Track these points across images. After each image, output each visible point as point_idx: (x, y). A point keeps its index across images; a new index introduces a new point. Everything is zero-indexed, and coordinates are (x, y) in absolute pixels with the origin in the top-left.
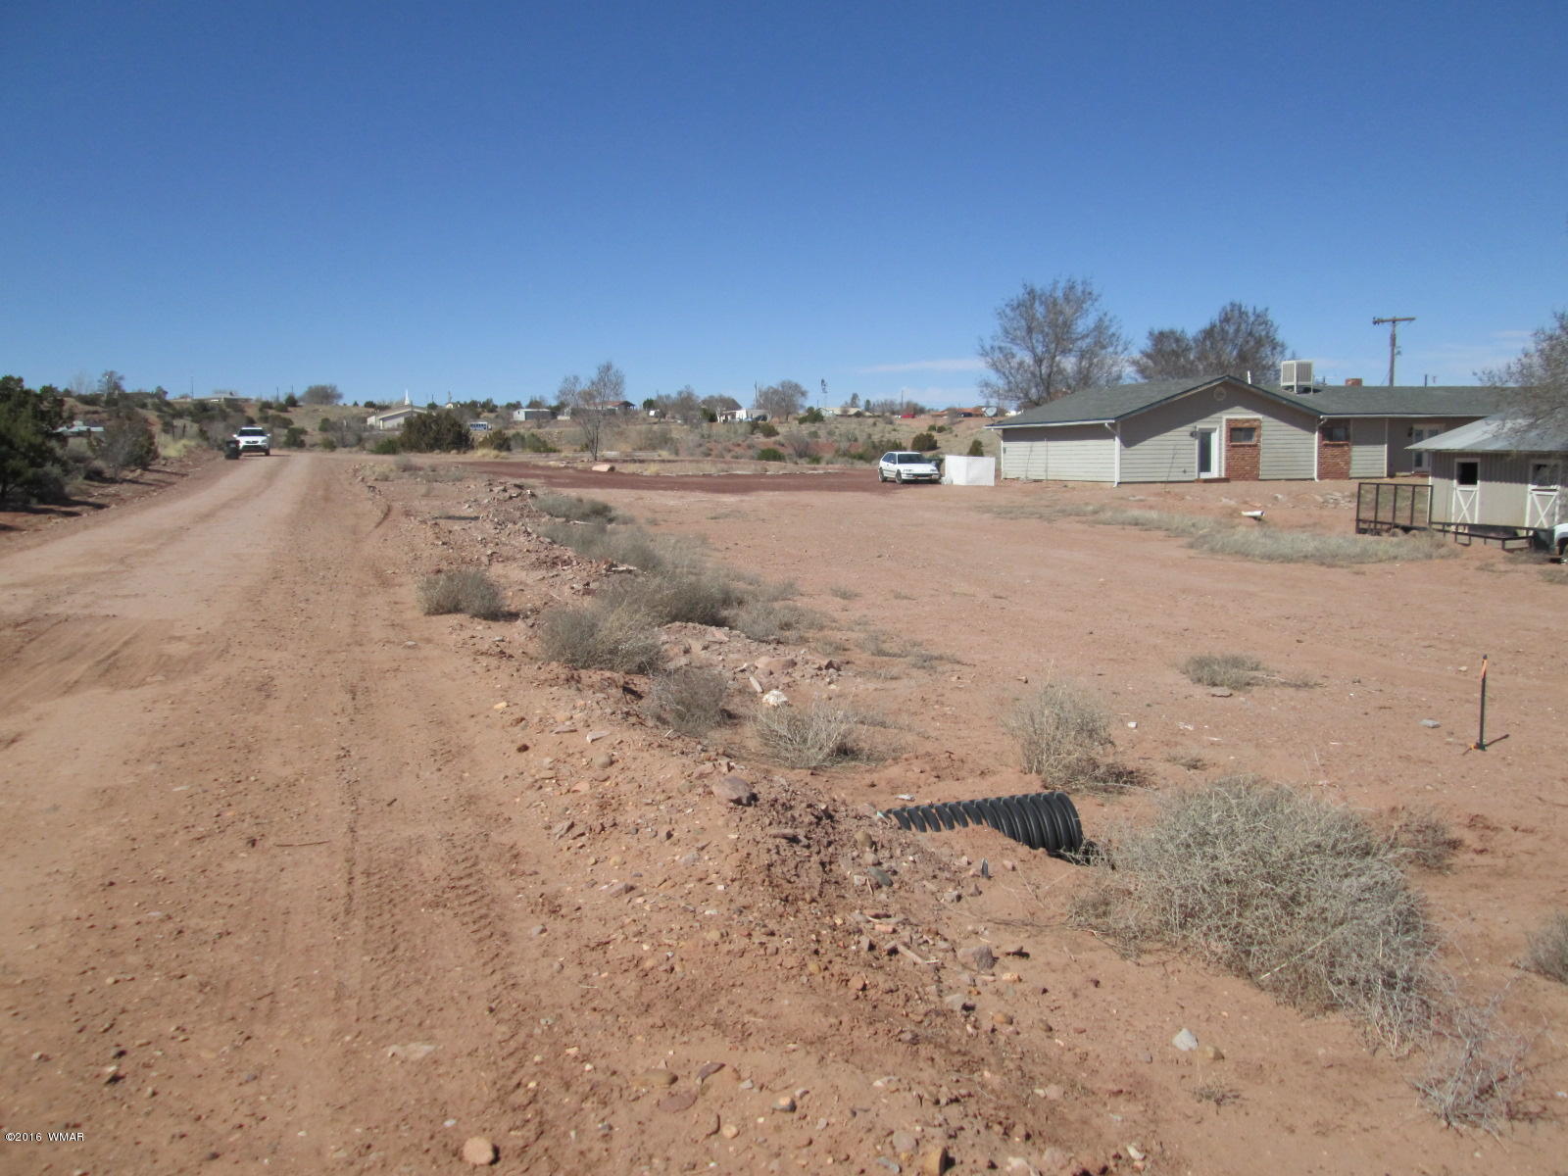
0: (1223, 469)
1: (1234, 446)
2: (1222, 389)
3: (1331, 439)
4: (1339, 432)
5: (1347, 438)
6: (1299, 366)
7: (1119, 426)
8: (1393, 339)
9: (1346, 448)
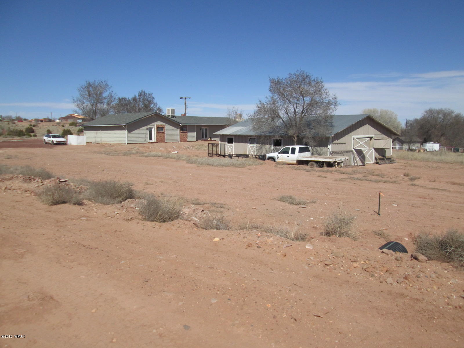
0: (156, 139)
1: (158, 133)
2: (154, 116)
3: (182, 131)
4: (184, 129)
5: (186, 130)
6: (172, 110)
7: (127, 126)
8: (185, 103)
9: (186, 133)
